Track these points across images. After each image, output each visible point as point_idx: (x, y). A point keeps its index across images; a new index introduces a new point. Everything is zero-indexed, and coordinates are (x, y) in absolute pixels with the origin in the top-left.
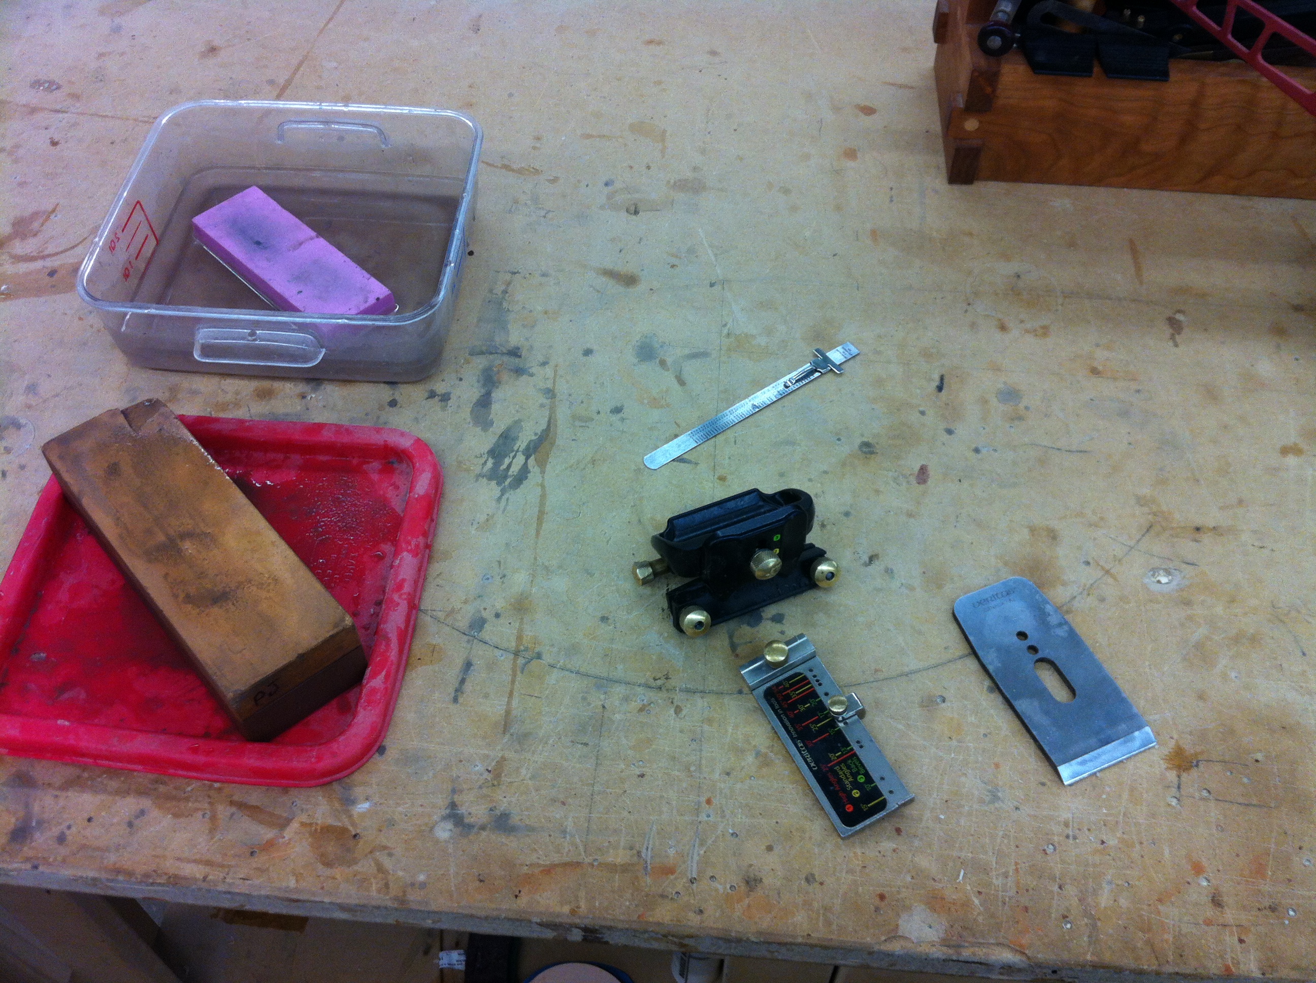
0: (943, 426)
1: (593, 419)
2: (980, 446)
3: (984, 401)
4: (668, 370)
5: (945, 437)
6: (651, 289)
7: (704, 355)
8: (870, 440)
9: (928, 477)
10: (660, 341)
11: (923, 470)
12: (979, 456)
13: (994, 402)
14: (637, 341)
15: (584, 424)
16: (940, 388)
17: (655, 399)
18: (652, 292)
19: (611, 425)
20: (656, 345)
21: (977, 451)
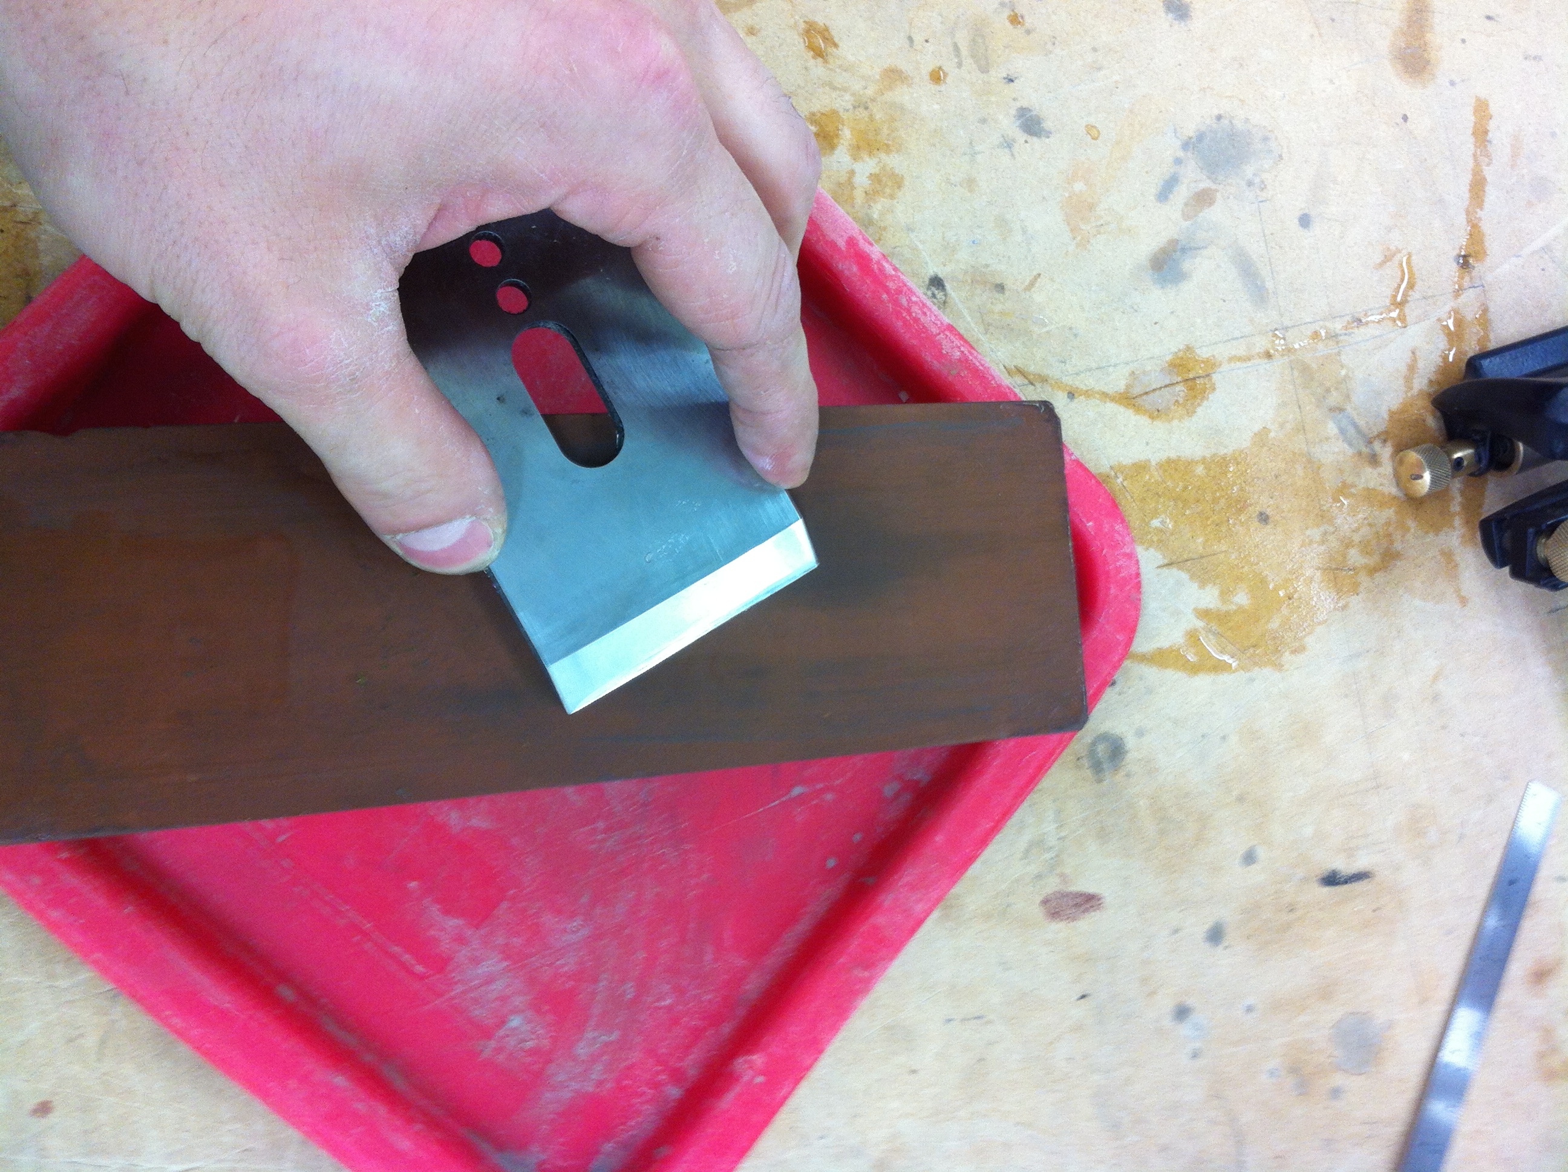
0: (1226, 913)
1: (984, 70)
2: (1194, 1018)
3: (1326, 993)
4: (1186, 217)
5: (1197, 926)
6: (1405, 118)
7: (1260, 294)
8: (1132, 756)
9: (1072, 918)
10: (1265, 176)
11: (1088, 902)
12: (1167, 1022)
13: (1331, 1014)
14: (1247, 120)
15: (964, 52)
16: (1332, 880)
17: (1091, 207)
18: (1400, 120)
19: (983, 121)
20: (1249, 170)
21: (1182, 1013)
